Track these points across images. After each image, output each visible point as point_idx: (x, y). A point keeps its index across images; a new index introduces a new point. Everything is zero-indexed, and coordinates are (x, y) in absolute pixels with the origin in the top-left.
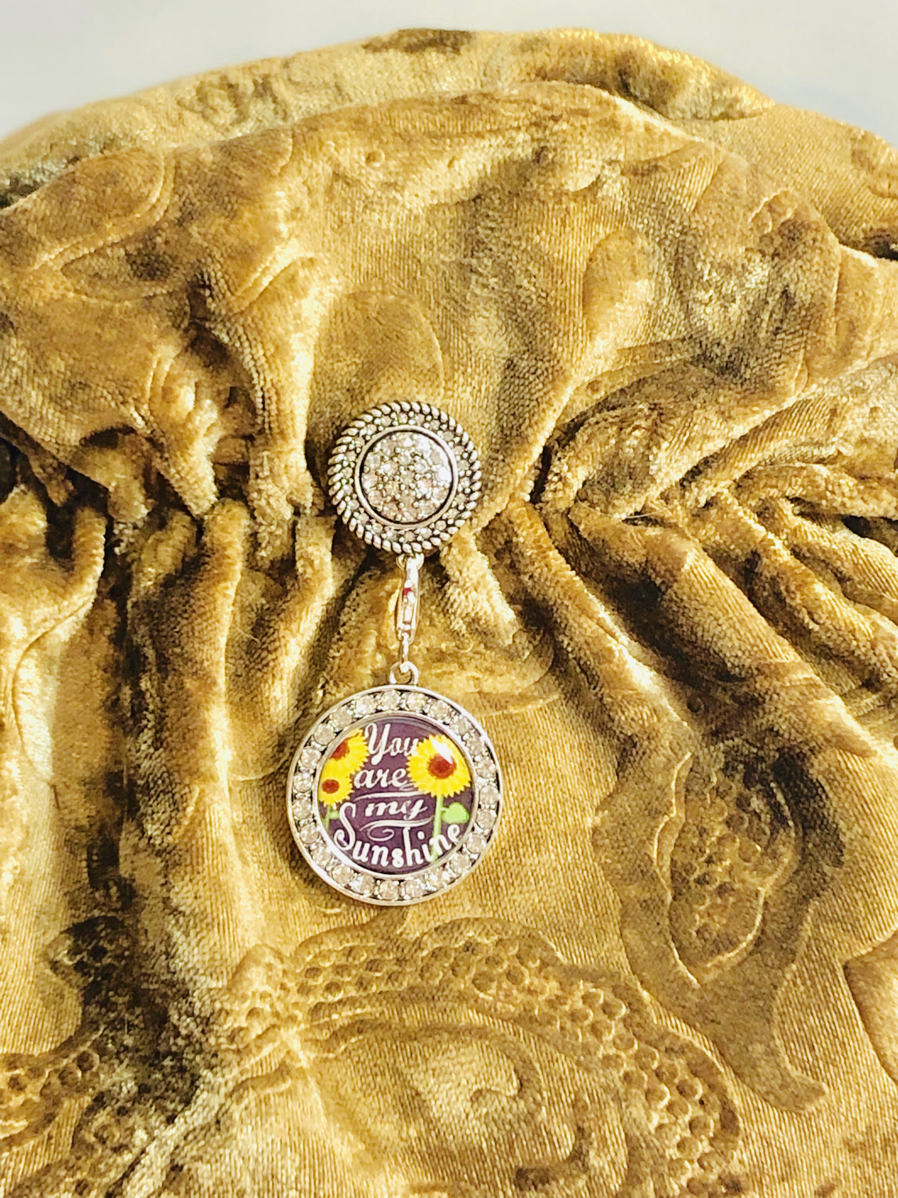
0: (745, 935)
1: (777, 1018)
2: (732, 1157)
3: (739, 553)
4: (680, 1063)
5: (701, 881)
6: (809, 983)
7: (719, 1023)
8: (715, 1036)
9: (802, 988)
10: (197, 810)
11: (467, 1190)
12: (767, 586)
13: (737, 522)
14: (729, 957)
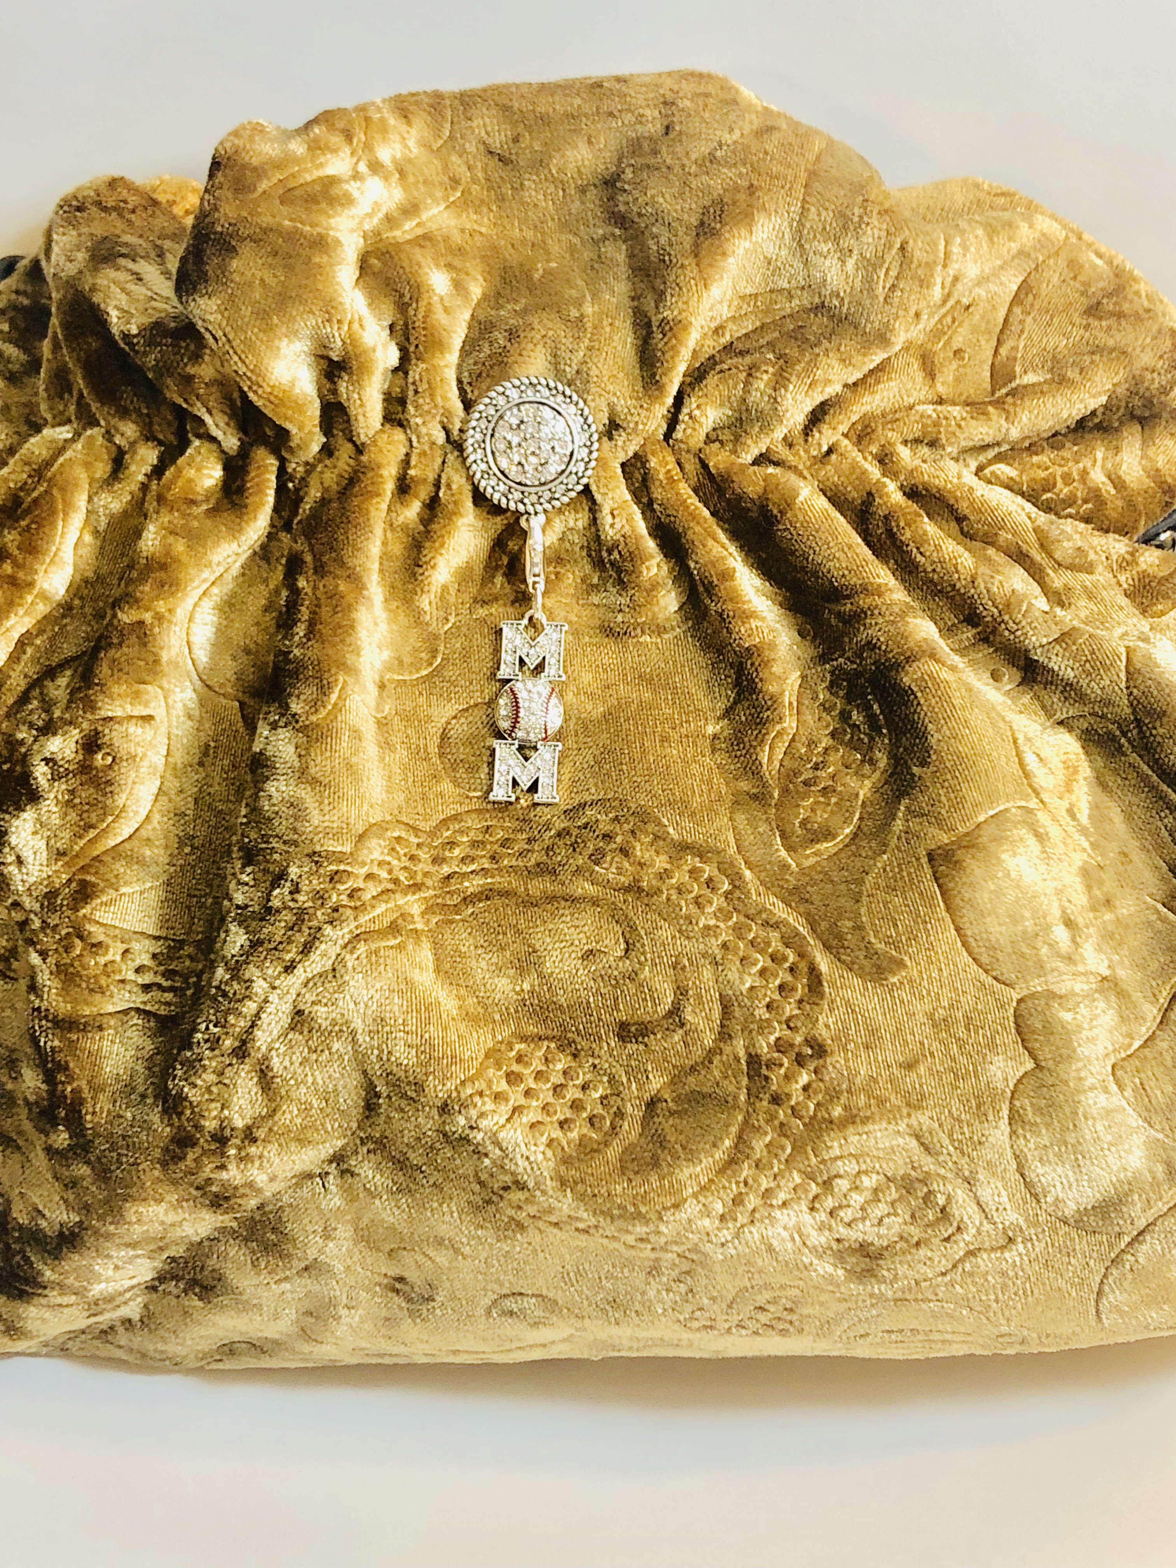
0: (843, 829)
1: (865, 900)
2: (817, 1019)
3: (855, 495)
4: (774, 936)
5: (806, 783)
6: (896, 870)
7: (812, 903)
8: (809, 914)
9: (891, 874)
10: (339, 697)
11: (574, 1042)
12: (880, 524)
13: (854, 466)
14: (827, 847)
